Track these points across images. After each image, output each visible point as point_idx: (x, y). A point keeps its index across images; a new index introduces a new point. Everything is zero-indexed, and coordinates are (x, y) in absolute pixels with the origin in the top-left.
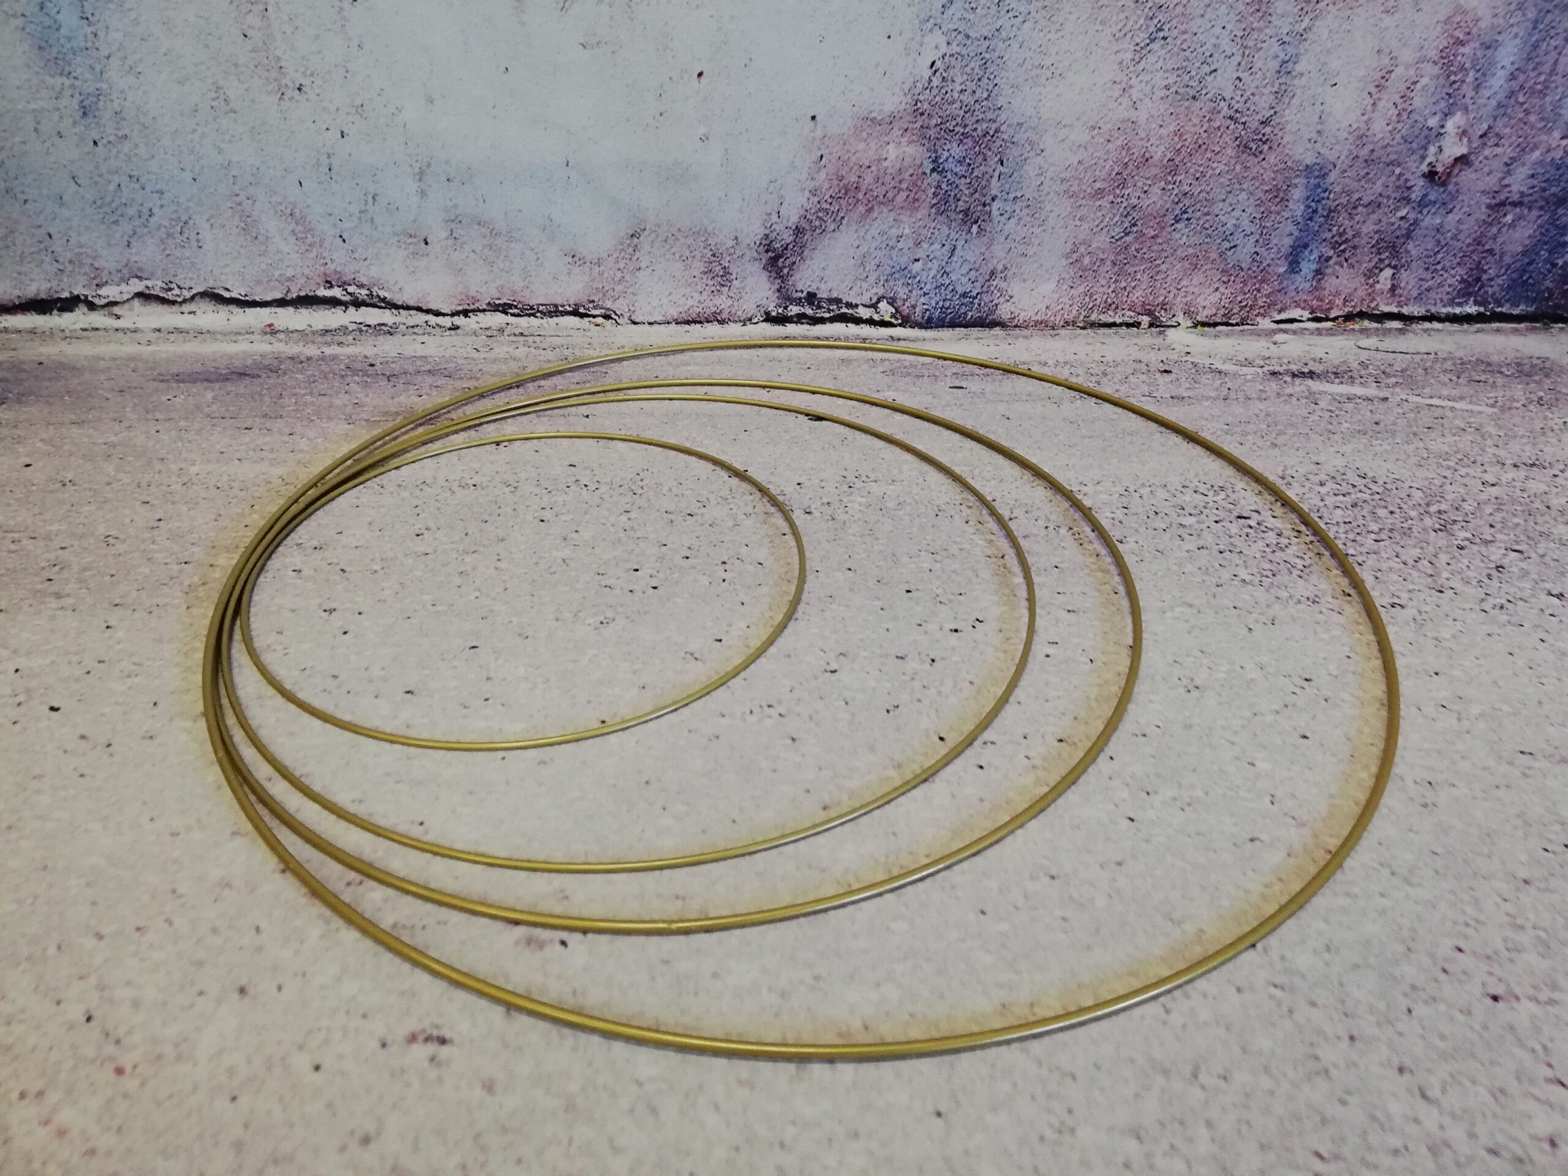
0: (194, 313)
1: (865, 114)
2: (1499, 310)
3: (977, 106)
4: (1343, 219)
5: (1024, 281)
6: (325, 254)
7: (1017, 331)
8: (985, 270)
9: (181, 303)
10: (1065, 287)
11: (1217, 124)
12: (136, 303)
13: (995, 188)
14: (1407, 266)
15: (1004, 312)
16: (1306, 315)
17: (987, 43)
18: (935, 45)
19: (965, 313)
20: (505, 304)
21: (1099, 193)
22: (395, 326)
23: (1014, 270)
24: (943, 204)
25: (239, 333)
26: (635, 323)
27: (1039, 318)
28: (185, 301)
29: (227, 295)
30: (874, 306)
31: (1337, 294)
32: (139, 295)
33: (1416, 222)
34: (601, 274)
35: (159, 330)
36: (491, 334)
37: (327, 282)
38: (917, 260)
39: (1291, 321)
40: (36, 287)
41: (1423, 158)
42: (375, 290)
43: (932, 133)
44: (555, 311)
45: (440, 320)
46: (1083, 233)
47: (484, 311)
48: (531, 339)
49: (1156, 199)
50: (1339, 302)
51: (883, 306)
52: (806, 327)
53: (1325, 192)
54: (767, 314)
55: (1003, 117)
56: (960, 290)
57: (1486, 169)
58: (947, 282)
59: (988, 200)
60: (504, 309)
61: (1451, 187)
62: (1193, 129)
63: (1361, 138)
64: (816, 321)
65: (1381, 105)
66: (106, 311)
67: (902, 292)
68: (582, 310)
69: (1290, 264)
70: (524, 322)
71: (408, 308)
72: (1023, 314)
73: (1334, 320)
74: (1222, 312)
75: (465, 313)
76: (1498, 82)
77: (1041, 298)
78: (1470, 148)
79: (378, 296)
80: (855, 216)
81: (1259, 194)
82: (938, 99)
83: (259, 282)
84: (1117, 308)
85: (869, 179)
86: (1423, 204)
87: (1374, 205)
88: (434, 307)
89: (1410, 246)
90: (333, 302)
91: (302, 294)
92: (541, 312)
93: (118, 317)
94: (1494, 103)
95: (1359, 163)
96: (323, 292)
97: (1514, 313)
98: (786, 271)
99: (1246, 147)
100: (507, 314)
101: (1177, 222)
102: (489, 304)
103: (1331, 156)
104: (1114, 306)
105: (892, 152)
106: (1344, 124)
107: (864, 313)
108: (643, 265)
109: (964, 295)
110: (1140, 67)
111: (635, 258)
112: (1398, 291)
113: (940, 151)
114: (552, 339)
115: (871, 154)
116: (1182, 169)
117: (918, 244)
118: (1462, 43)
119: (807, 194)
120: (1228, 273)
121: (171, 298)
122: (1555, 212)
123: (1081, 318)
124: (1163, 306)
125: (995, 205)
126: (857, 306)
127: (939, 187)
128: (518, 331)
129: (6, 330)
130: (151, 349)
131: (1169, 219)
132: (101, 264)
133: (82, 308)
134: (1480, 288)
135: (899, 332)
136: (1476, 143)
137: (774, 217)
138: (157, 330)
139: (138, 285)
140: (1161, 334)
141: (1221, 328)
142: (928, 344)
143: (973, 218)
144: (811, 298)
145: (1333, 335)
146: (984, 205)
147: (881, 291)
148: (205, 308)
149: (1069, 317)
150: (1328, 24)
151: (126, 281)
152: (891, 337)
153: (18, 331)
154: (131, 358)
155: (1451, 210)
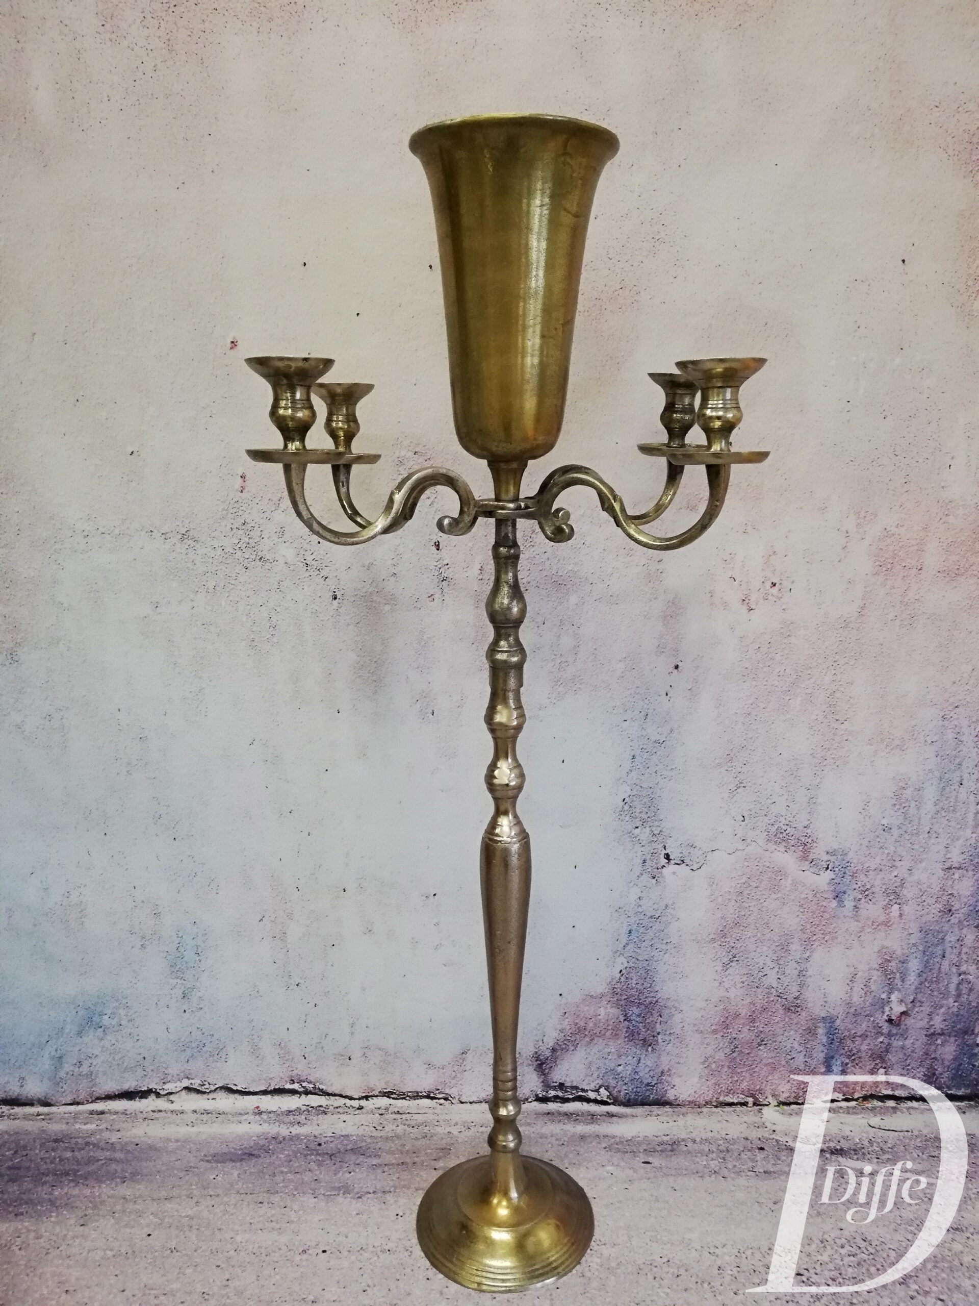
0: (214, 1099)
1: (587, 993)
2: (949, 1092)
3: (645, 991)
4: (849, 1042)
5: (681, 1077)
6: (293, 1065)
7: (678, 1110)
8: (658, 1072)
9: (208, 1093)
10: (704, 1080)
11: (772, 999)
12: (184, 1093)
13: (658, 1028)
14: (891, 1067)
15: (671, 1095)
16: (841, 1097)
17: (647, 963)
18: (621, 963)
19: (649, 1096)
20: (389, 1092)
21: (715, 1032)
22: (327, 1107)
23: (674, 1071)
24: (632, 1035)
25: (241, 1114)
26: (462, 1103)
27: (690, 1099)
28: (211, 1092)
29: (235, 1088)
30: (597, 1091)
32: (186, 1088)
33: (889, 1045)
34: (444, 1074)
35: (196, 1112)
36: (382, 1112)
37: (292, 1080)
38: (620, 1065)
40: (129, 1084)
41: (883, 1013)
42: (317, 1084)
43: (623, 1002)
44: (417, 1096)
45: (353, 1103)
46: (709, 1051)
47: (377, 1096)
48: (404, 1116)
49: (746, 1035)
50: (858, 1088)
51: (602, 1090)
52: (559, 1104)
53: (836, 1029)
54: (537, 1095)
55: (659, 996)
56: (646, 1082)
57: (919, 1018)
58: (638, 1077)
59: (655, 1034)
60: (388, 1094)
61: (903, 1027)
62: (760, 1002)
63: (849, 1004)
64: (565, 1100)
65: (854, 989)
66: (165, 1098)
67: (613, 1083)
68: (431, 1095)
69: (826, 1067)
70: (400, 1103)
71: (335, 1095)
72: (682, 1096)
73: (856, 1100)
74: (793, 1095)
75: (366, 1098)
76: (912, 978)
77: (691, 1087)
78: (907, 1008)
79: (319, 1088)
80: (584, 1043)
81: (801, 1031)
82: (625, 987)
83: (254, 1081)
84: (734, 1093)
85: (591, 1024)
86: (890, 1035)
87: (864, 1036)
88: (349, 1094)
89: (890, 1056)
90: (293, 1092)
91: (277, 1087)
92: (408, 1096)
93: (172, 1102)
94: (913, 987)
95: (850, 1016)
96: (288, 1086)
97: (959, 1094)
98: (547, 1071)
99: (789, 1009)
100: (390, 1098)
101: (760, 1045)
102: (380, 1092)
103: (835, 1013)
104: (732, 1091)
105: (602, 1012)
106: (838, 999)
107: (592, 1095)
108: (467, 1068)
109: (648, 1084)
110: (728, 972)
111: (463, 1065)
113: (628, 1011)
114: (415, 1117)
115: (592, 1012)
116: (757, 1020)
117: (620, 1056)
118: (889, 961)
119: (558, 1032)
120: (794, 1073)
121: (204, 1090)
122: (963, 1038)
123: (715, 1099)
124: (760, 1091)
125: (660, 1037)
126: (587, 1091)
127: (628, 1028)
128: (396, 1110)
129: (110, 1112)
130: (195, 1129)
131: (755, 1044)
132: (170, 1071)
133: (153, 1096)
134: (936, 1080)
135: (612, 1109)
136: (910, 1006)
137: (541, 1043)
138: (195, 1111)
139: (186, 1083)
140: (760, 1111)
141: (793, 1106)
142: (630, 1120)
143: (648, 1043)
144: (561, 1086)
145: (856, 1113)
146: (654, 1036)
147: (601, 1082)
148: (222, 1096)
149: (708, 1099)
150: (819, 954)
151: (180, 1080)
152: (607, 1113)
153: (117, 1113)
154: (187, 1141)
155: (906, 1039)
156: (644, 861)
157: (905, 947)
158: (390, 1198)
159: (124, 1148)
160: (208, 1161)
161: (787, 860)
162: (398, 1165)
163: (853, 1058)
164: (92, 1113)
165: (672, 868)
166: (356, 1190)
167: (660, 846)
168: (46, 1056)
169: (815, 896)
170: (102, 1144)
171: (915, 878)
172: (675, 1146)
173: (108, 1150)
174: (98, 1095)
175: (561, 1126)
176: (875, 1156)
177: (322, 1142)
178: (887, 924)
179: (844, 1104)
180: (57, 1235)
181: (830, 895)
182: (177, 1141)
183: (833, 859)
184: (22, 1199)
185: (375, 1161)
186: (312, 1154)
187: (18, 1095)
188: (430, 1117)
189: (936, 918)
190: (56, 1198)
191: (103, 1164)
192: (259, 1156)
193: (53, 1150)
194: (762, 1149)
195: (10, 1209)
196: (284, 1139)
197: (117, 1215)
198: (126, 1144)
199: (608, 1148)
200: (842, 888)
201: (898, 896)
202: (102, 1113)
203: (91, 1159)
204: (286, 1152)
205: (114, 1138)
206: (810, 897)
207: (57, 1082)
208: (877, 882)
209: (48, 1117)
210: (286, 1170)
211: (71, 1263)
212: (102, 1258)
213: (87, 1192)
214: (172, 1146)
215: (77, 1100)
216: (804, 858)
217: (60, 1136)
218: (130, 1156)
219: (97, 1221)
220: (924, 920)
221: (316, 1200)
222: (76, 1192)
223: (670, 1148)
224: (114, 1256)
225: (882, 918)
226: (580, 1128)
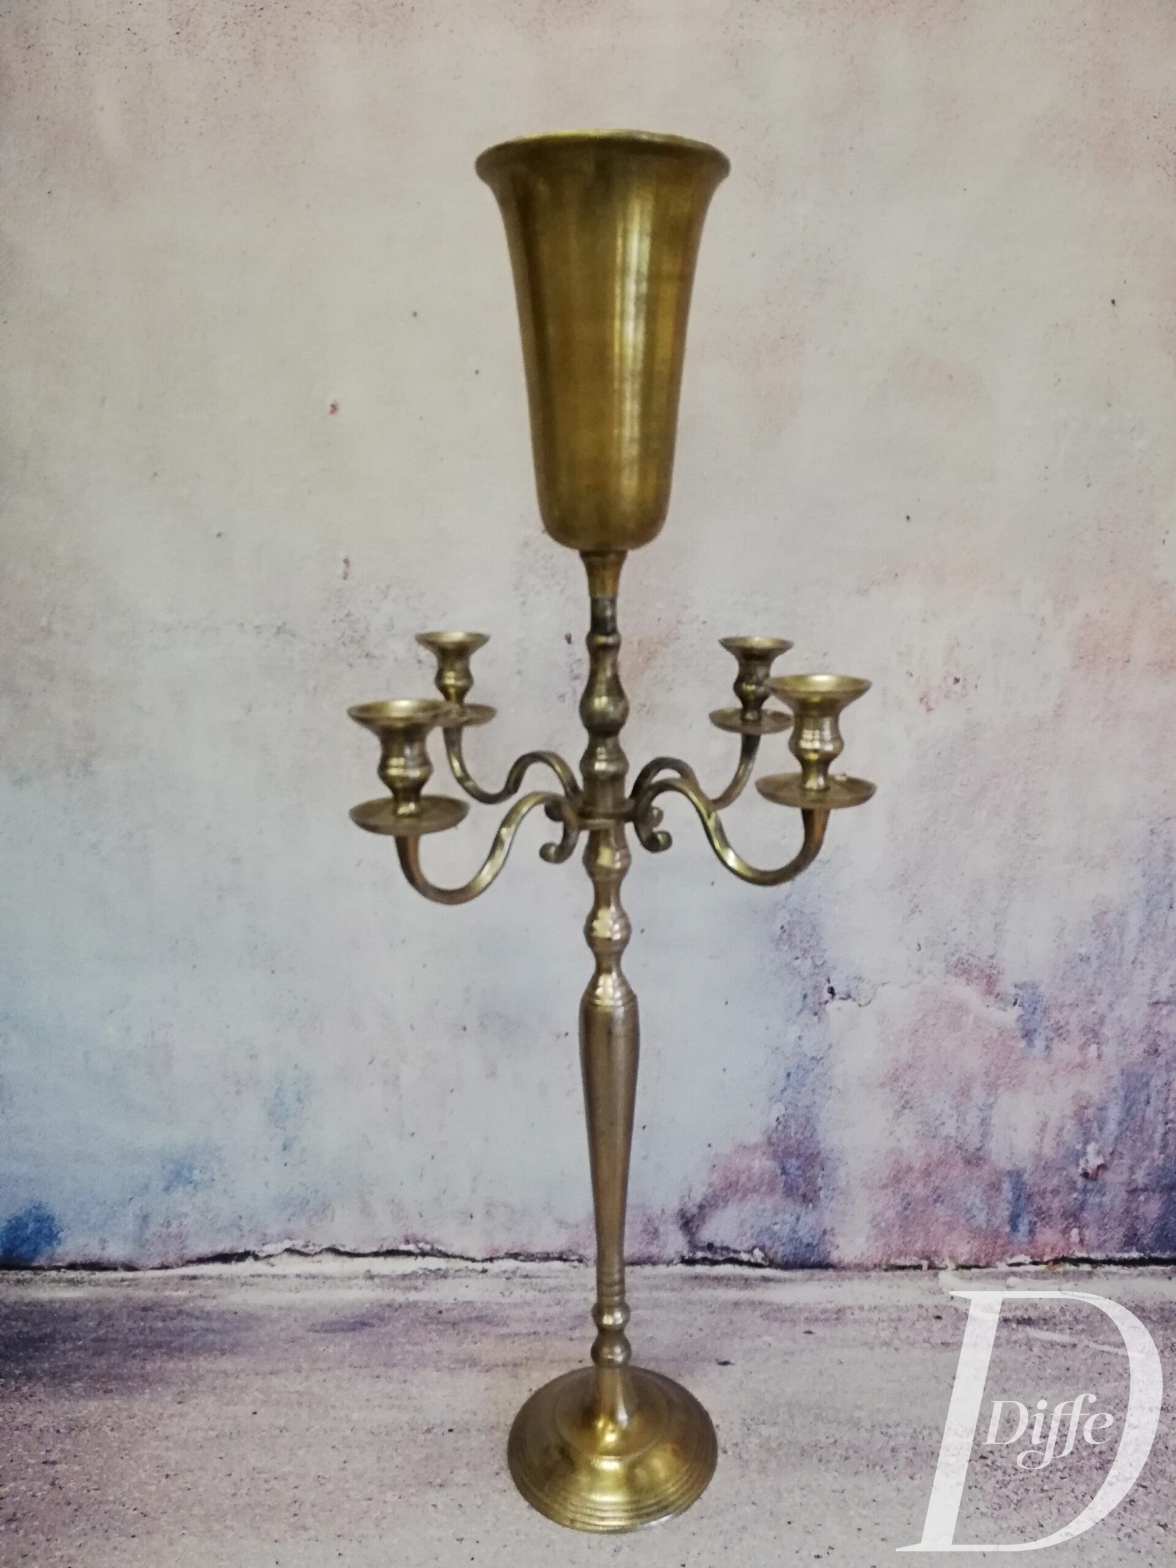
0: (319, 1262)
1: (740, 1144)
2: (1153, 1255)
3: (806, 1141)
4: (1037, 1199)
5: (846, 1237)
6: (408, 1224)
7: (844, 1273)
8: (819, 1231)
9: (313, 1256)
10: (872, 1241)
11: (950, 1150)
12: (285, 1255)
13: (820, 1182)
14: (1087, 1226)
15: (835, 1256)
16: (1028, 1260)
17: (808, 1110)
18: (778, 1110)
19: (809, 1258)
20: (517, 1253)
21: (885, 1187)
22: (447, 1271)
23: (838, 1230)
24: (790, 1191)
25: (350, 1278)
27: (857, 1261)
28: (316, 1254)
29: (342, 1249)
30: (750, 1252)
31: (1046, 1245)
32: (288, 1250)
33: (1084, 1202)
34: (577, 1234)
35: (300, 1276)
36: (509, 1276)
37: (407, 1241)
38: (776, 1224)
39: (1019, 1264)
40: (224, 1246)
41: (1078, 1165)
42: (435, 1245)
43: (780, 1154)
44: (547, 1257)
45: (475, 1265)
46: (879, 1209)
47: (502, 1258)
48: (534, 1281)
49: (920, 1190)
50: (1048, 1250)
51: (757, 1252)
52: (708, 1267)
53: (1023, 1184)
54: (683, 1257)
55: (822, 1146)
56: (805, 1241)
57: (1119, 1171)
58: (797, 1237)
59: (817, 1189)
60: (515, 1256)
61: (1100, 1181)
62: (936, 1153)
63: (1038, 1157)
64: (714, 1263)
65: (1045, 1139)
66: (266, 1261)
67: (768, 1244)
68: (564, 1257)
69: (1012, 1226)
70: (529, 1266)
71: (454, 1257)
72: (847, 1258)
73: (1046, 1263)
74: (974, 1258)
75: (491, 1260)
76: (1112, 1127)
77: (857, 1248)
78: (1105, 1160)
79: (437, 1249)
80: (736, 1199)
81: (983, 1186)
82: (782, 1136)
83: (364, 1242)
84: (906, 1255)
85: (743, 1178)
86: (1085, 1191)
87: (1055, 1192)
88: (471, 1255)
89: (1085, 1215)
90: (409, 1254)
91: (390, 1248)
92: (537, 1257)
93: (273, 1266)
94: (1113, 1137)
95: (1040, 1169)
96: (403, 1247)
97: (1163, 1258)
98: (694, 1230)
99: (969, 1162)
100: (517, 1259)
101: (936, 1202)
102: (506, 1254)
103: (1022, 1166)
104: (904, 1253)
105: (756, 1164)
106: (1026, 1149)
107: (745, 1257)
109: (808, 1245)
110: (900, 1120)
112: (1085, 1242)
113: (786, 1163)
114: (547, 1281)
115: (744, 1165)
116: (933, 1174)
117: (776, 1214)
118: (1086, 1108)
119: (707, 1187)
120: (975, 1233)
121: (308, 1252)
122: (1170, 1194)
123: (884, 1262)
124: (936, 1253)
125: (822, 1193)
126: (740, 1252)
127: (786, 1182)
128: (525, 1273)
129: (203, 1277)
130: (299, 1296)
131: (930, 1200)
132: (268, 1232)
133: (250, 1261)
134: (1138, 1240)
135: (768, 1272)
136: (1108, 1158)
137: (686, 1199)
138: (298, 1276)
139: (288, 1244)
140: (936, 1275)
141: (974, 1270)
142: (788, 1285)
143: (809, 1199)
144: (710, 1247)
145: (1045, 1278)
146: (815, 1192)
147: (754, 1242)
148: (329, 1258)
149: (876, 1261)
150: (1005, 1100)
151: (281, 1241)
152: (763, 1277)
153: (211, 1278)
154: (290, 1308)
155: (1104, 1194)
156: (805, 996)
157: (1104, 1092)
158: (522, 1372)
159: (221, 1316)
160: (316, 1331)
161: (969, 993)
162: (529, 1335)
163: (1042, 1216)
164: (183, 1278)
165: (837, 1003)
166: (483, 1363)
167: (823, 980)
168: (131, 1214)
169: (1001, 1035)
170: (197, 1313)
171: (1116, 1013)
172: (840, 1314)
173: (204, 1319)
174: (188, 1258)
175: (710, 1292)
176: (1067, 1326)
177: (443, 1308)
178: (1082, 1066)
179: (1033, 1268)
180: (152, 1414)
181: (1018, 1034)
182: (280, 1308)
183: (1021, 993)
184: (110, 1374)
185: (503, 1331)
186: (432, 1323)
187: (99, 1258)
188: (563, 1281)
189: (1141, 1060)
190: (148, 1373)
191: (198, 1336)
192: (372, 1326)
193: (142, 1319)
194: (939, 1318)
195: (98, 1386)
196: (400, 1306)
197: (218, 1391)
198: (223, 1312)
199: (765, 1316)
200: (1031, 1026)
201: (1096, 1034)
202: (194, 1278)
203: (185, 1329)
204: (403, 1321)
205: (209, 1305)
206: (995, 1036)
207: (141, 1242)
208: (1073, 1020)
209: (134, 1283)
210: (404, 1341)
211: (170, 1444)
212: (205, 1439)
213: (183, 1365)
214: (275, 1314)
215: (166, 1264)
216: (989, 992)
217: (149, 1304)
218: (228, 1326)
219: (196, 1398)
220: (1126, 1061)
221: (439, 1373)
222: (171, 1365)
223: (835, 1316)
224: (217, 1436)
225: (1078, 1059)
226: (733, 1294)
